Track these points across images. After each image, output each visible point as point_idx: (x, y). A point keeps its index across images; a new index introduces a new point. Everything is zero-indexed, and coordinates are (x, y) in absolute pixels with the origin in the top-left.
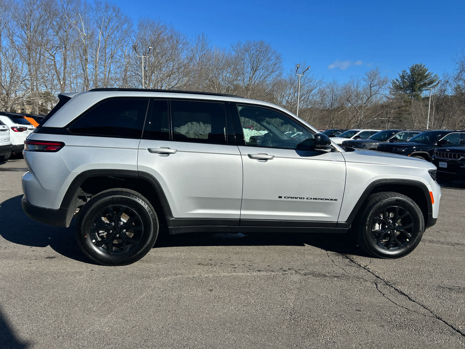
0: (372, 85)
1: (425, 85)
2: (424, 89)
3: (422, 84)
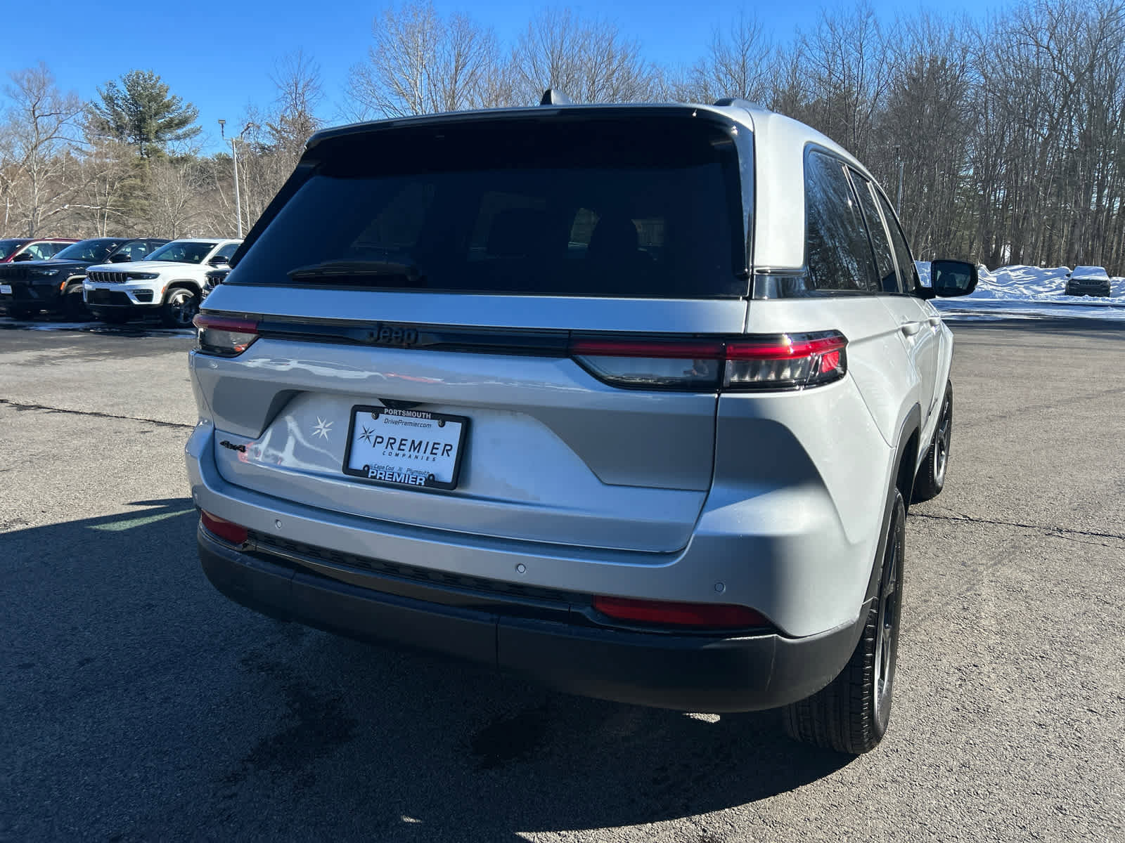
0: (37, 114)
1: (170, 125)
2: (168, 136)
3: (162, 122)
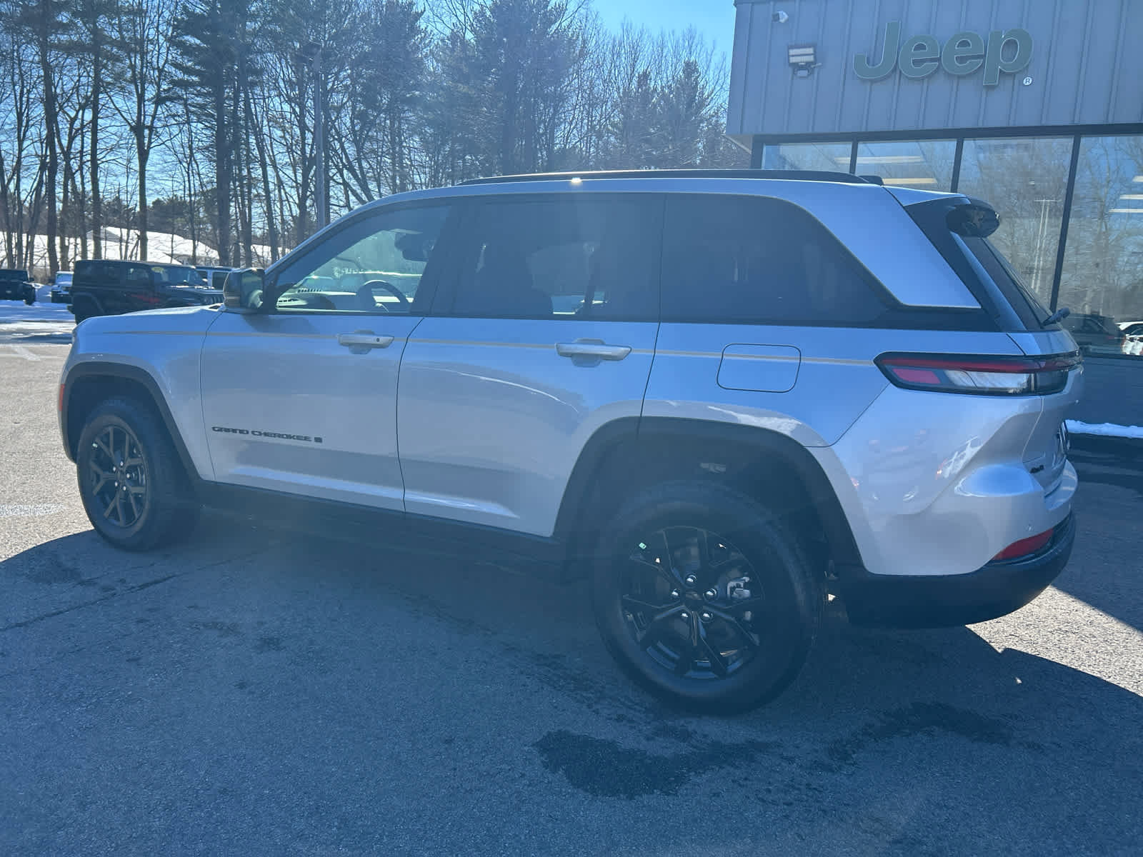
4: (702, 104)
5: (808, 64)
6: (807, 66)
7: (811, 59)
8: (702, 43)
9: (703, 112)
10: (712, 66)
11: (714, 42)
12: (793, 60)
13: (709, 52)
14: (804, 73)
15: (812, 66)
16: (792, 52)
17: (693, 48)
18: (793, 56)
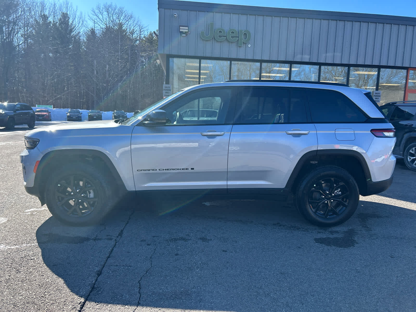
4: (71, 31)
5: (186, 32)
6: (186, 33)
7: (187, 31)
8: (72, 7)
9: (72, 34)
10: (77, 16)
11: (77, 7)
12: (181, 30)
13: (75, 10)
14: (184, 35)
15: (187, 33)
16: (181, 28)
17: (68, 8)
18: (181, 29)
